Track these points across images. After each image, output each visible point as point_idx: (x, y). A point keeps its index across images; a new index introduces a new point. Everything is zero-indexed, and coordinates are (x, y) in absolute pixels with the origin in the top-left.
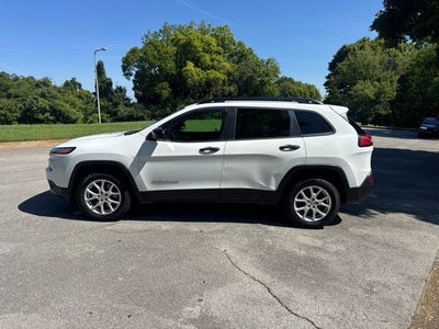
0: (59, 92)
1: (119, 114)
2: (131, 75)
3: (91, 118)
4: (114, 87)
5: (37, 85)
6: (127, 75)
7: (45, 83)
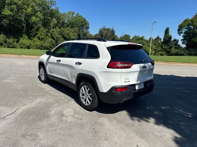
0: (147, 42)
1: (171, 52)
2: (182, 33)
3: (157, 54)
4: (172, 39)
5: (139, 40)
6: (180, 33)
7: (142, 38)
